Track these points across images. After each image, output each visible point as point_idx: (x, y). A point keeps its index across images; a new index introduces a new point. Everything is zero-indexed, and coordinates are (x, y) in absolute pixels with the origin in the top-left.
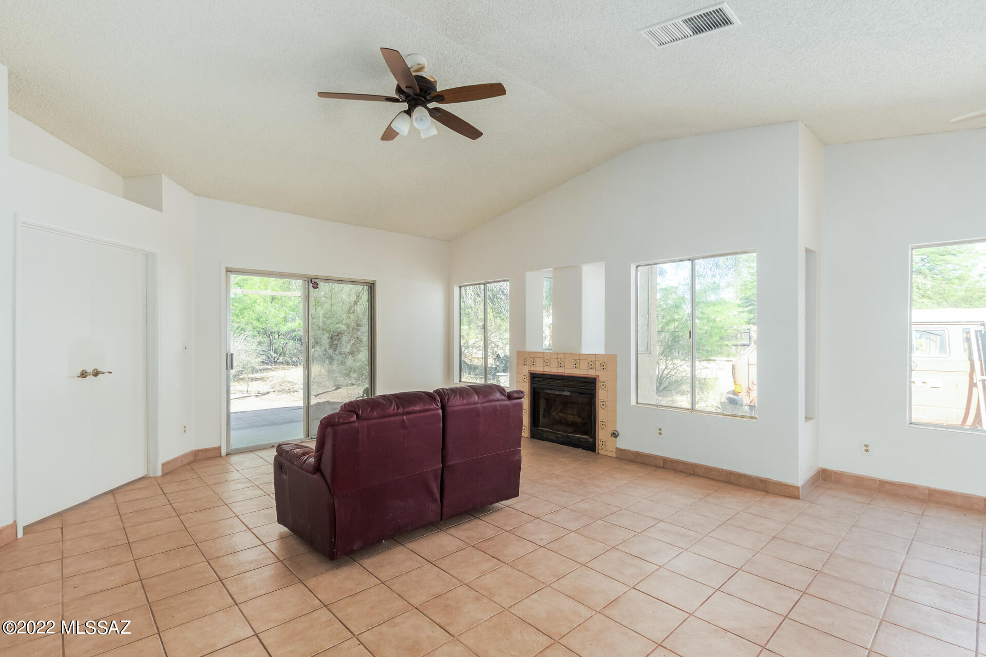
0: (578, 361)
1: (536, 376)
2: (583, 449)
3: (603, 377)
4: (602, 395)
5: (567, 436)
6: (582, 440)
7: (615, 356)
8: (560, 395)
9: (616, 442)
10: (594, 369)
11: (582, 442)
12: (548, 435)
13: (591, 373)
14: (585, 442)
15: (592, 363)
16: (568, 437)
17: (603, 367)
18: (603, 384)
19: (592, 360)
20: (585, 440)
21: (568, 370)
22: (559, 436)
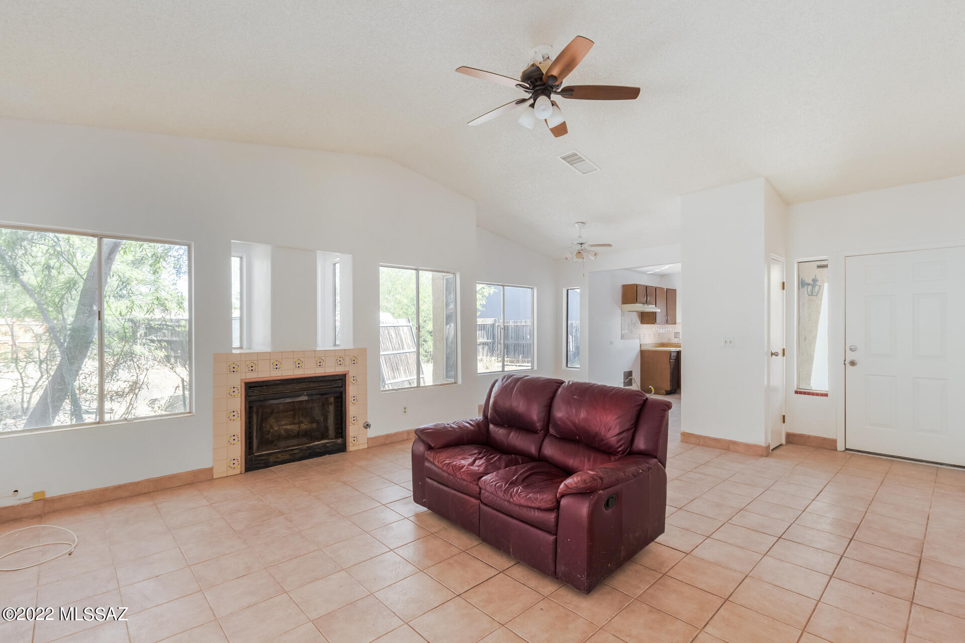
0: (323, 358)
1: (252, 385)
2: (329, 454)
3: (352, 372)
4: (352, 390)
5: (307, 447)
6: (328, 445)
7: (365, 350)
8: (294, 402)
9: (367, 433)
10: (344, 364)
11: (329, 447)
12: (278, 458)
13: (338, 370)
14: (332, 446)
15: (341, 359)
16: (309, 448)
17: (353, 362)
18: (354, 378)
19: (340, 356)
20: (332, 444)
21: (310, 370)
22: (296, 451)
